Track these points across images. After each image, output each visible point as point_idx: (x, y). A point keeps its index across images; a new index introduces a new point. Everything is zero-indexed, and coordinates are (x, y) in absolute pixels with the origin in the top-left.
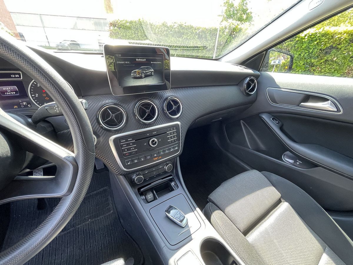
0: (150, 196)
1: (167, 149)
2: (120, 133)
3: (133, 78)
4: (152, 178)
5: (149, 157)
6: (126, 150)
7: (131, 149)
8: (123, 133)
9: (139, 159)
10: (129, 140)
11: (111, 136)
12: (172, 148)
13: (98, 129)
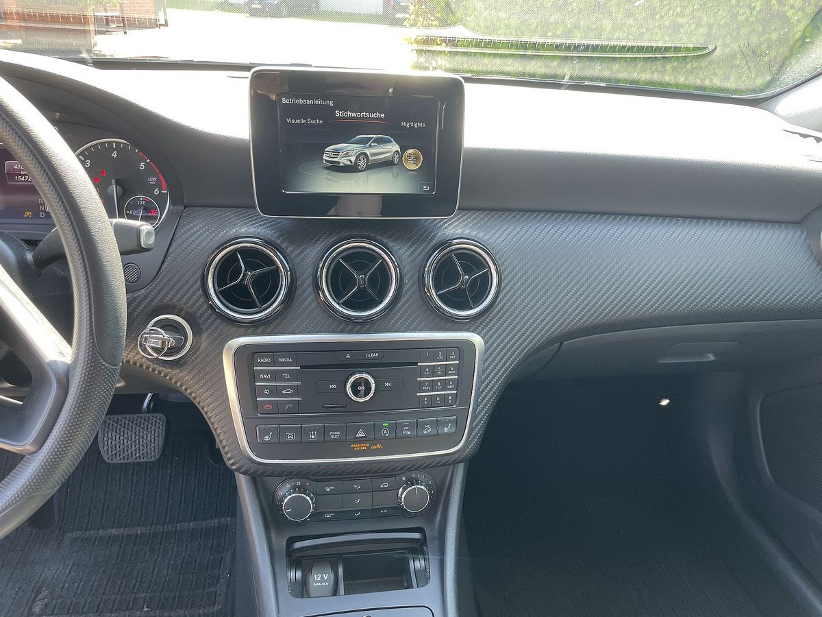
0: (321, 579)
1: (410, 425)
2: (262, 334)
3: (328, 168)
4: (344, 517)
5: (335, 435)
6: (267, 392)
7: (284, 392)
8: (269, 334)
9: (301, 432)
10: (283, 360)
11: (231, 339)
12: (431, 423)
13: (199, 308)
